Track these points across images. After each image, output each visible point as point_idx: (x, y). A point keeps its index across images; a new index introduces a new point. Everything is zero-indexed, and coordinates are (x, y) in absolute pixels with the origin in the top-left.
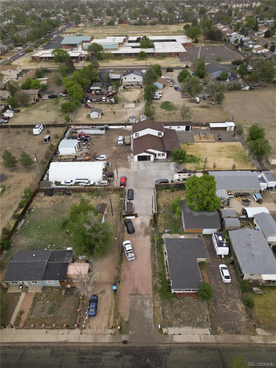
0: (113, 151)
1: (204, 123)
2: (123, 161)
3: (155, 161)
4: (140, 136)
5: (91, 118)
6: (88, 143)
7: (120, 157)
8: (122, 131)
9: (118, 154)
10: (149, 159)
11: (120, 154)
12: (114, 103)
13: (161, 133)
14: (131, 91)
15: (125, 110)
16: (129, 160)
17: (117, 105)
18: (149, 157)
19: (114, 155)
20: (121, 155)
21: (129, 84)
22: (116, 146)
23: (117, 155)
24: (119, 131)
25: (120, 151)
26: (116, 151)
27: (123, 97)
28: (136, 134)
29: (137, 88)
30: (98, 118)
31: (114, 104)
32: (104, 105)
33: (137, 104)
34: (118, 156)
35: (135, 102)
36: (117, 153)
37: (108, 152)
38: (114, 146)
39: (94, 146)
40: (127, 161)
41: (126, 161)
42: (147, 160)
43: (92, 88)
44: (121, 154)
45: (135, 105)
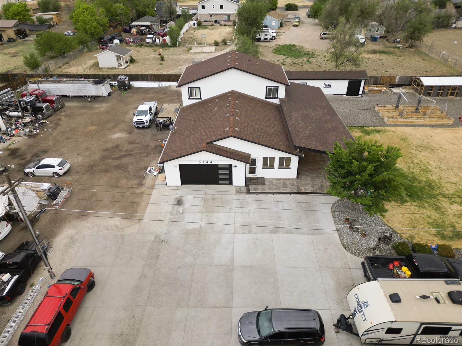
0: (109, 145)
1: (398, 77)
2: (123, 182)
3: (252, 188)
4: (204, 98)
5: (100, 66)
6: (44, 119)
7: (119, 167)
8: (165, 94)
9: (121, 157)
10: (227, 177)
11: (125, 156)
12: (169, 44)
13: (276, 89)
14: (212, 29)
15: (191, 55)
16: (148, 181)
17: (176, 48)
18: (227, 172)
19: (103, 158)
20: (125, 160)
21: (211, 20)
22: (126, 131)
23: (114, 159)
24: (156, 92)
25: (133, 146)
26: (117, 146)
27: (192, 36)
28: (191, 90)
29: (225, 25)
30: (117, 67)
31: (171, 46)
32: (146, 49)
33: (222, 48)
34: (116, 163)
35: (216, 44)
36: (120, 151)
37: (87, 149)
38: (121, 131)
39: (58, 128)
40: (141, 185)
41: (136, 182)
42: (218, 183)
43: (133, 24)
44: (130, 155)
45: (215, 49)
